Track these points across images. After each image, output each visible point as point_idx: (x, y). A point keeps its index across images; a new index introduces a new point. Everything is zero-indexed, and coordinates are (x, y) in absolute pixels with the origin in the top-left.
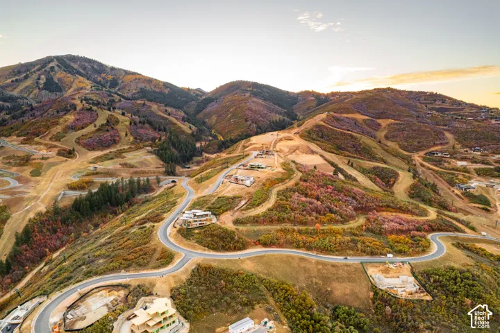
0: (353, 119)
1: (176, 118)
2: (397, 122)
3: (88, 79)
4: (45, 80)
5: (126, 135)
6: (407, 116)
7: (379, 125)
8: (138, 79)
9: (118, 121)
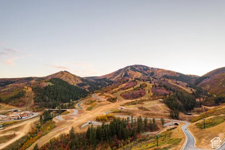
3: (141, 73)
4: (124, 74)
5: (149, 92)
8: (163, 71)
9: (146, 86)
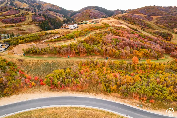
0: (140, 16)
1: (60, 17)
2: (160, 17)
3: (28, 4)
4: (9, 4)
5: (29, 19)
6: (166, 14)
7: (152, 18)
8: (49, 5)
9: (28, 14)
